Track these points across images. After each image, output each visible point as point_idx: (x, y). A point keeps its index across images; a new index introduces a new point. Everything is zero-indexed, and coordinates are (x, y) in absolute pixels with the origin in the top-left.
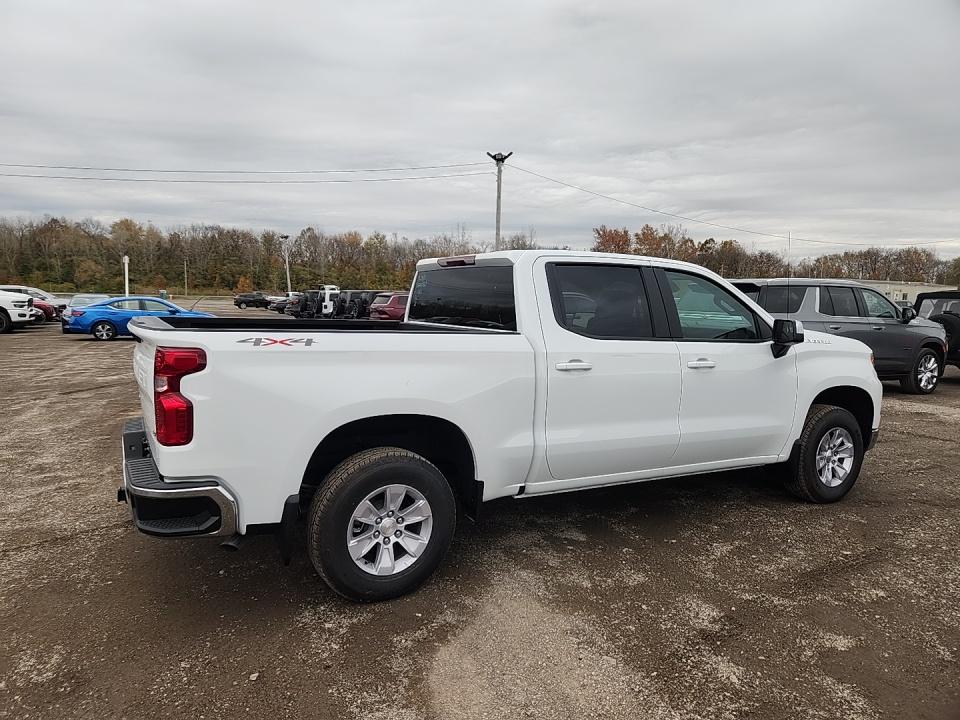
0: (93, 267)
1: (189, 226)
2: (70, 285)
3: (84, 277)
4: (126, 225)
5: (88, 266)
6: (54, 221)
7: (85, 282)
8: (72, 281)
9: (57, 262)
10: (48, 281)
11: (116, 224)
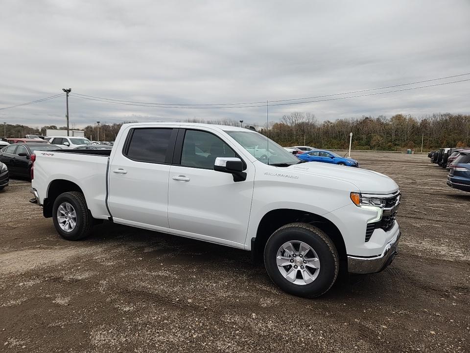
0: (379, 138)
1: (432, 115)
2: (369, 147)
3: (374, 143)
4: (399, 117)
5: (377, 138)
6: (367, 118)
7: (375, 146)
8: (369, 145)
9: (364, 137)
10: (360, 145)
11: (393, 117)
